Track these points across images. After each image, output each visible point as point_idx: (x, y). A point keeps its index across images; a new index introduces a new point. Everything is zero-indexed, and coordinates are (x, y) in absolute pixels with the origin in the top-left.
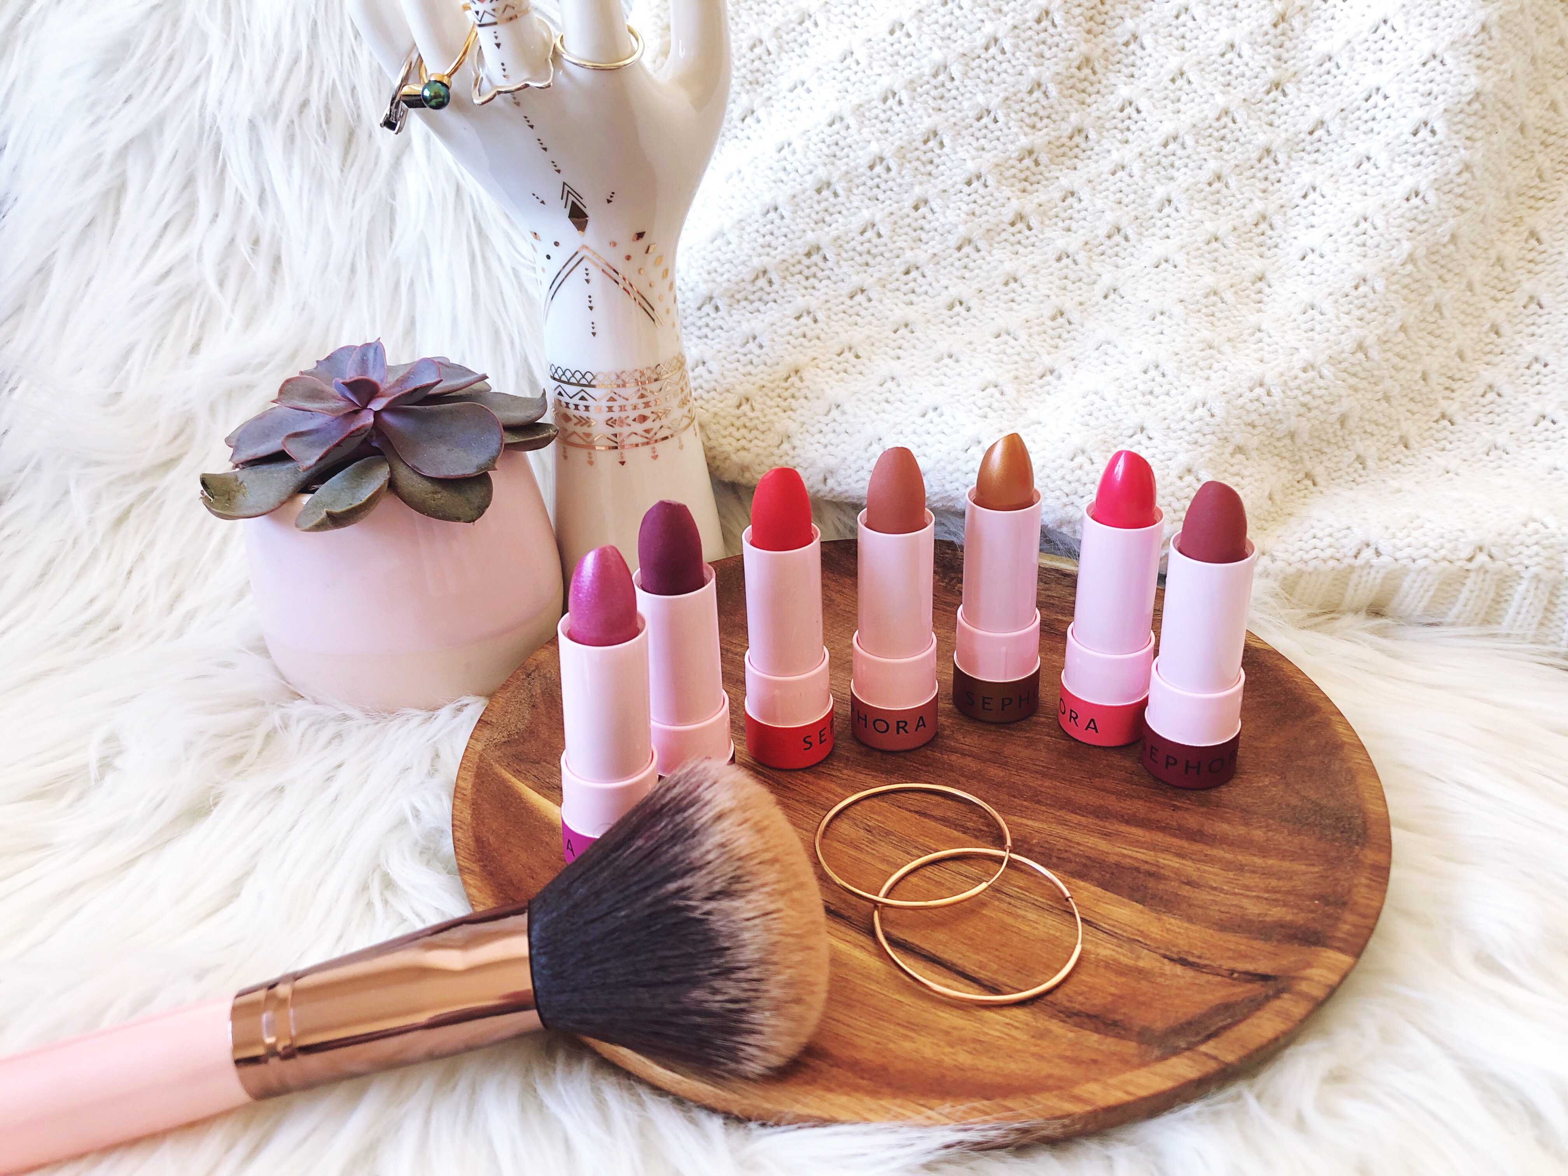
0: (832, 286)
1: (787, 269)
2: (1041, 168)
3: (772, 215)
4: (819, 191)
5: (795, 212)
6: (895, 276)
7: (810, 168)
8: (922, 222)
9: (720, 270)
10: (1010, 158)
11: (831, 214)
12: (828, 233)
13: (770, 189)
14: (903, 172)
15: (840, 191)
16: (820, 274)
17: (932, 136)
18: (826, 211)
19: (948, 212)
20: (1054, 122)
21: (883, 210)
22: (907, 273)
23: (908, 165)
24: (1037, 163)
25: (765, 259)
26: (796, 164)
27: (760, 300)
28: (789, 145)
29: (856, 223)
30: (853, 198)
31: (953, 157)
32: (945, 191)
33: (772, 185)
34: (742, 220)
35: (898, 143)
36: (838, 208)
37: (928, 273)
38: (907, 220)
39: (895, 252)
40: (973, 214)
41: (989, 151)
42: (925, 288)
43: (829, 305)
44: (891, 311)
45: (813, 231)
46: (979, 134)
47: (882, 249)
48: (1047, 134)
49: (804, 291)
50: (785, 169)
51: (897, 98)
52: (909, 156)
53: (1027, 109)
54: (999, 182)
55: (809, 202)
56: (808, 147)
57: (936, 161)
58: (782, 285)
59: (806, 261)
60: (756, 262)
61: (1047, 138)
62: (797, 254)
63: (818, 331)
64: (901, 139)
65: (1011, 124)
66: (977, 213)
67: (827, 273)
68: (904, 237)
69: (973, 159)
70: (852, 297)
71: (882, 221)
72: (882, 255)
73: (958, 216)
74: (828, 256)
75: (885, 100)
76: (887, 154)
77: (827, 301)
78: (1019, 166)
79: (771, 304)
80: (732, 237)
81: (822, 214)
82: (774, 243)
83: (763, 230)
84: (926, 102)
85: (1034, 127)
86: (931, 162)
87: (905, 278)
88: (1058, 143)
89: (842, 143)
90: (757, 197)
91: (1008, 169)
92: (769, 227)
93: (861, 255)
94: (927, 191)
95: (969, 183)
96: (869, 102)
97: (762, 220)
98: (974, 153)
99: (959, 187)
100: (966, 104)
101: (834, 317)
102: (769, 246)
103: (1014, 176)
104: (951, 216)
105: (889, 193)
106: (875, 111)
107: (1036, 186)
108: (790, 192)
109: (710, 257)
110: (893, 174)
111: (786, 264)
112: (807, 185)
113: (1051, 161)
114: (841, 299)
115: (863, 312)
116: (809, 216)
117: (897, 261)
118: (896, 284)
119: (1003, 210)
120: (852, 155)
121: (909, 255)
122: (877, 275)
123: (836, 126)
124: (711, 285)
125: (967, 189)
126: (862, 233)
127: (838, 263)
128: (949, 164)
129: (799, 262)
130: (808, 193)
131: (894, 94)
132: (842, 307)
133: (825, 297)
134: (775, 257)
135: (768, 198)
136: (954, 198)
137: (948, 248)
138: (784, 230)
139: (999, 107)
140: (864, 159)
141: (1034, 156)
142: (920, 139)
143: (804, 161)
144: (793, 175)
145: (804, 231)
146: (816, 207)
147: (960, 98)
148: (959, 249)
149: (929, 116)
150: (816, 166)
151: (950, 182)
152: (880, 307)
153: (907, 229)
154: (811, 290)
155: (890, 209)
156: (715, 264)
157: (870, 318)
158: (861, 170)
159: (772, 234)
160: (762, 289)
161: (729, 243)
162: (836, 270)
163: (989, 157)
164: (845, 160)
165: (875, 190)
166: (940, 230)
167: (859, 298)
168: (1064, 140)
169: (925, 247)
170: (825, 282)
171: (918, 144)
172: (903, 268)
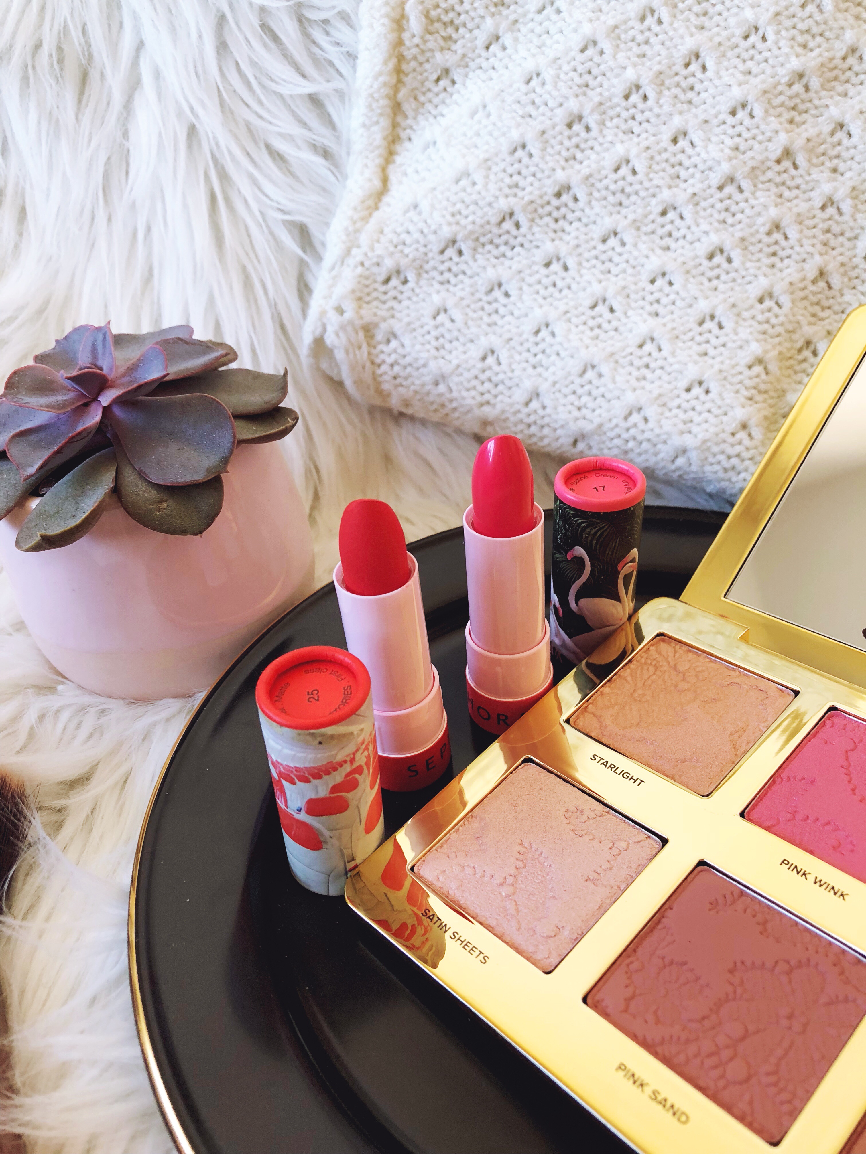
0: (583, 229)
1: (535, 210)
2: (812, 94)
3: (520, 153)
4: (570, 126)
5: (544, 149)
6: (651, 217)
7: (561, 100)
8: (680, 157)
9: (465, 212)
10: (779, 83)
11: (583, 151)
12: (579, 171)
13: (518, 125)
14: (661, 101)
15: (592, 125)
16: (570, 216)
17: (693, 59)
18: (577, 146)
19: (711, 147)
20: (828, 40)
21: (638, 144)
22: (664, 213)
23: (666, 93)
24: (807, 89)
25: (512, 200)
26: (546, 96)
27: (506, 243)
28: (538, 75)
29: (609, 160)
30: (606, 131)
31: (717, 82)
32: (706, 122)
33: (519, 119)
34: (487, 160)
35: (656, 68)
36: (590, 143)
37: (687, 214)
38: (665, 156)
39: (651, 191)
40: (737, 149)
41: (756, 76)
42: (683, 231)
43: (580, 250)
44: (647, 257)
45: (563, 169)
46: (746, 55)
47: (637, 187)
48: (820, 55)
49: (552, 235)
50: (533, 103)
51: (656, 16)
52: (667, 82)
53: (801, 26)
54: (766, 111)
55: (559, 138)
56: (558, 77)
57: (698, 87)
58: (530, 228)
59: (555, 202)
60: (503, 204)
61: (820, 60)
62: (546, 194)
63: (568, 280)
64: (659, 63)
65: (781, 43)
66: (742, 148)
67: (578, 214)
68: (661, 174)
69: (740, 85)
70: (604, 241)
71: (638, 156)
72: (637, 193)
73: (722, 151)
74: (579, 196)
75: (643, 19)
76: (644, 82)
77: (578, 246)
78: (789, 92)
79: (518, 249)
80: (478, 177)
81: (573, 150)
82: (522, 184)
83: (510, 170)
84: (688, 20)
85: (805, 46)
86: (692, 88)
87: (660, 220)
88: (831, 65)
89: (595, 71)
90: (504, 134)
91: (776, 96)
92: (517, 166)
93: (614, 194)
94: (687, 123)
95: (733, 113)
96: (625, 22)
97: (509, 159)
98: (741, 77)
99: (722, 117)
100: (732, 21)
101: (585, 264)
102: (517, 186)
103: (782, 105)
104: (714, 152)
105: (645, 125)
106: (632, 33)
107: (804, 116)
108: (540, 127)
109: (454, 199)
110: (650, 103)
111: (534, 205)
112: (557, 120)
113: (823, 87)
114: (592, 243)
115: (616, 259)
116: (559, 153)
117: (654, 201)
118: (650, 227)
119: (770, 145)
120: (606, 85)
121: (666, 195)
122: (631, 217)
123: (590, 52)
124: (455, 228)
125: (730, 120)
126: (616, 170)
127: (590, 202)
128: (712, 91)
129: (548, 203)
130: (558, 128)
131: (653, 12)
132: (594, 253)
133: (575, 242)
134: (523, 199)
135: (515, 135)
136: (717, 130)
137: (710, 187)
138: (532, 169)
139: (769, 23)
140: (619, 89)
141: (804, 80)
142: (681, 62)
143: (555, 93)
144: (542, 109)
145: (554, 170)
146: (567, 143)
147: (725, 14)
148: (721, 188)
149: (692, 35)
150: (567, 98)
151: (713, 112)
152: (636, 253)
153: (664, 165)
154: (560, 234)
155: (645, 144)
156: (459, 206)
157: (624, 265)
158: (615, 100)
159: (519, 173)
160: (508, 232)
161: (474, 184)
162: (587, 210)
163: (757, 83)
164: (599, 90)
165: (630, 122)
166: (701, 167)
167: (612, 242)
168: (838, 61)
169: (683, 185)
170: (576, 224)
171: (678, 67)
172: (660, 209)
